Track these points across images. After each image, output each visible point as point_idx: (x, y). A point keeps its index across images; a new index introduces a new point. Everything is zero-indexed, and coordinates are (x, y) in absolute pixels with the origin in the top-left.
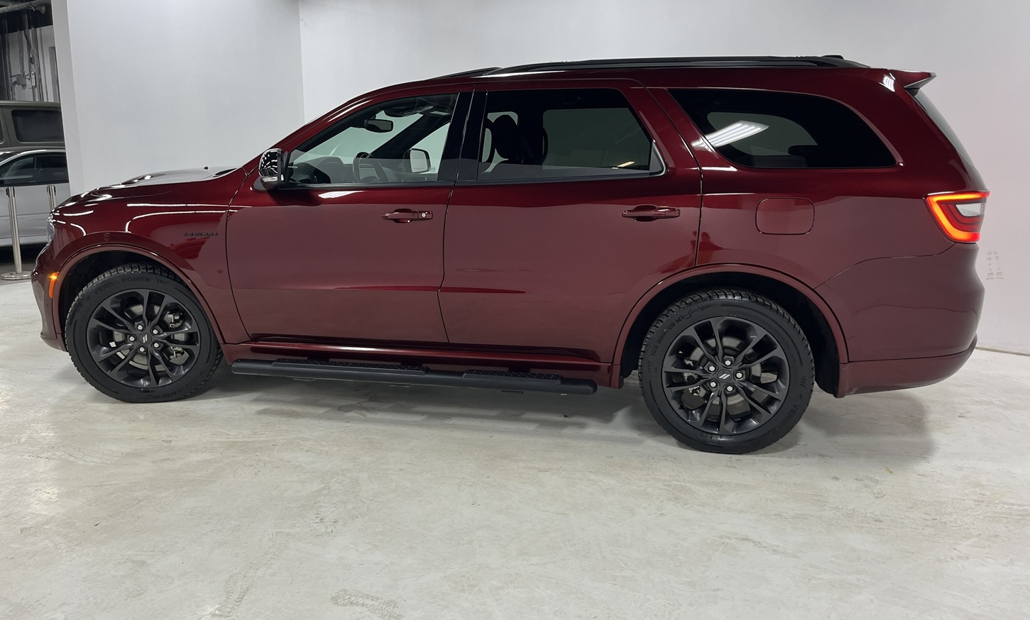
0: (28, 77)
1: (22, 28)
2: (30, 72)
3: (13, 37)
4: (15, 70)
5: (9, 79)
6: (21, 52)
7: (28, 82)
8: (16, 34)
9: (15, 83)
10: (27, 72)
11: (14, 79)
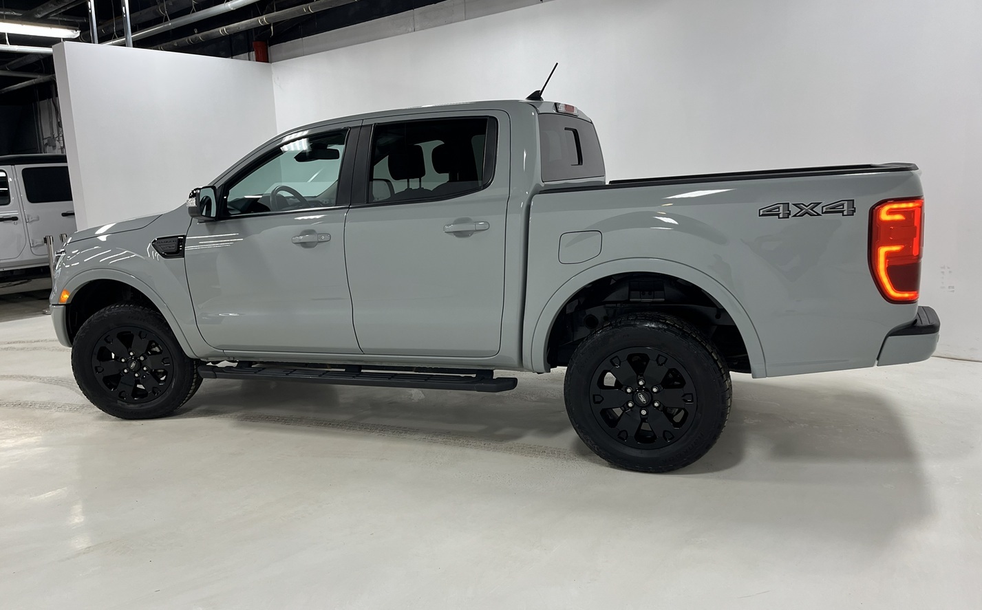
0: (57, 139)
1: (49, 98)
2: (59, 135)
3: (43, 104)
4: (47, 134)
5: (42, 141)
6: (50, 117)
7: (57, 142)
8: (46, 102)
9: (47, 144)
10: (56, 135)
11: (46, 141)
